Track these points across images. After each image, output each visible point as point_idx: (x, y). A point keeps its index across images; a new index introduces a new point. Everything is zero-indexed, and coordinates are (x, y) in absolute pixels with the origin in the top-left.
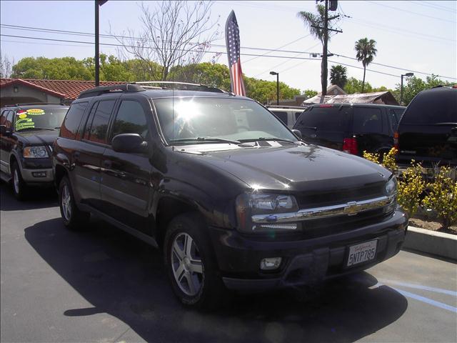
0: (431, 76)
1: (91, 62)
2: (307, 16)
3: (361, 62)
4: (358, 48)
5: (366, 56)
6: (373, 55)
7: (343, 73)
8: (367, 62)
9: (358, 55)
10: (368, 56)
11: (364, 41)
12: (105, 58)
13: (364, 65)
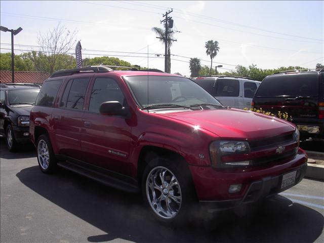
0: (251, 65)
1: (26, 56)
2: (158, 30)
3: (209, 56)
4: (207, 46)
5: (212, 52)
6: (217, 51)
7: (198, 63)
8: (213, 56)
9: (207, 51)
10: (214, 52)
11: (210, 42)
12: (36, 54)
13: (211, 58)
